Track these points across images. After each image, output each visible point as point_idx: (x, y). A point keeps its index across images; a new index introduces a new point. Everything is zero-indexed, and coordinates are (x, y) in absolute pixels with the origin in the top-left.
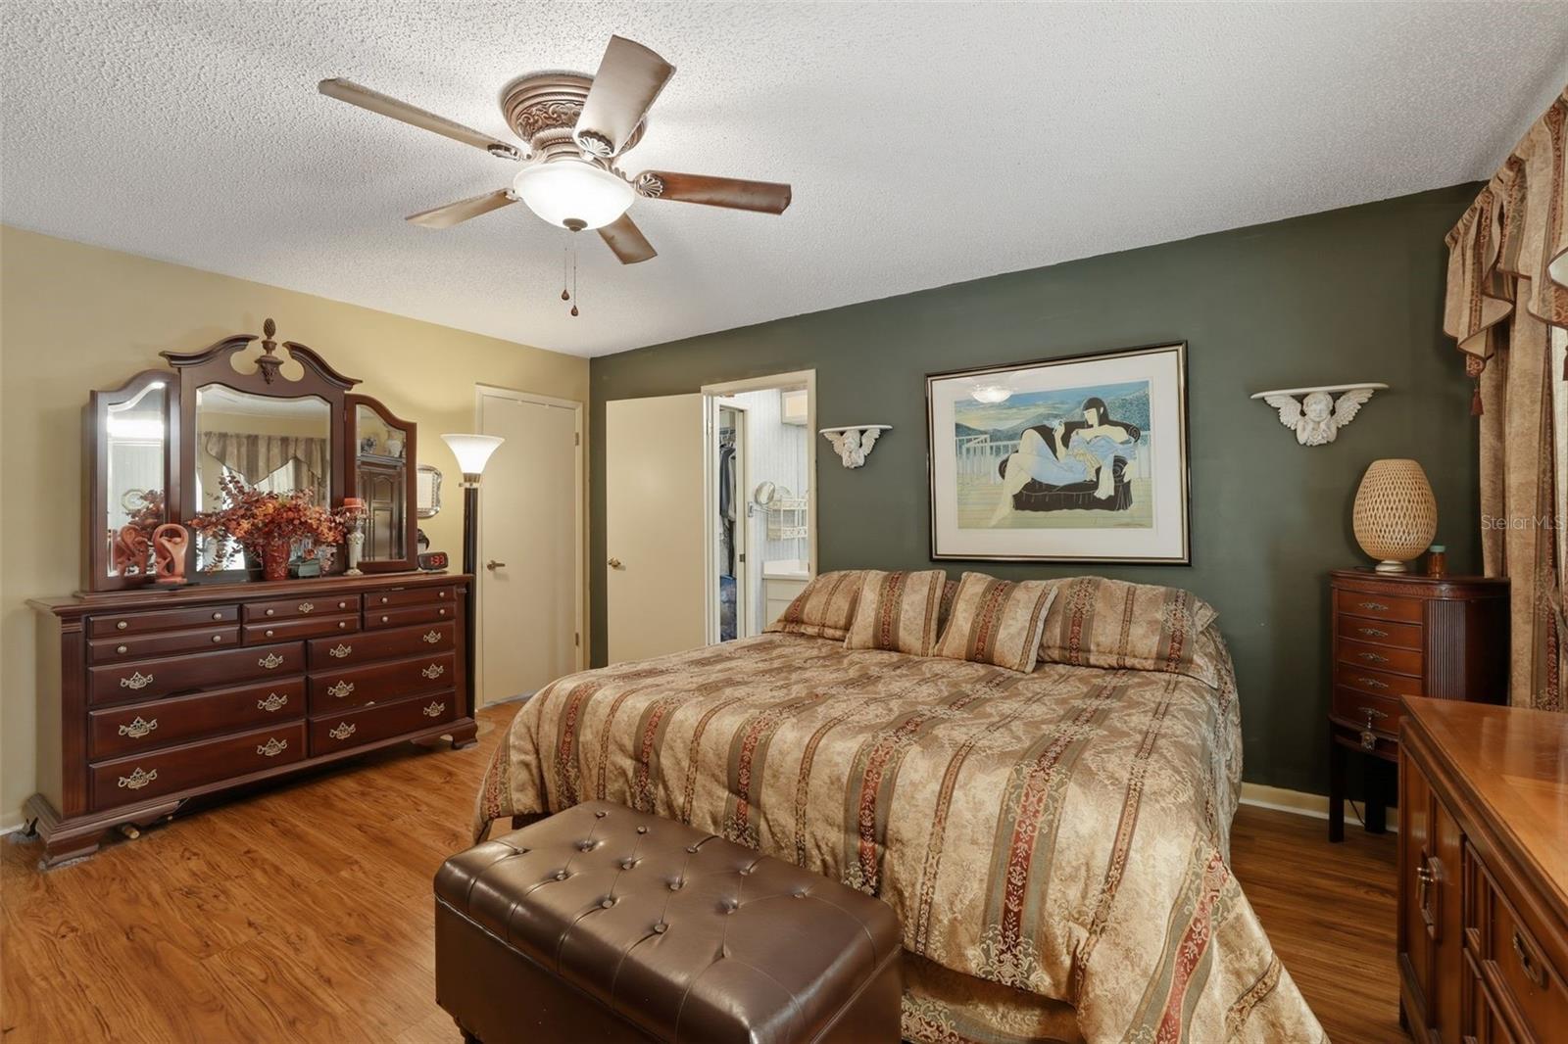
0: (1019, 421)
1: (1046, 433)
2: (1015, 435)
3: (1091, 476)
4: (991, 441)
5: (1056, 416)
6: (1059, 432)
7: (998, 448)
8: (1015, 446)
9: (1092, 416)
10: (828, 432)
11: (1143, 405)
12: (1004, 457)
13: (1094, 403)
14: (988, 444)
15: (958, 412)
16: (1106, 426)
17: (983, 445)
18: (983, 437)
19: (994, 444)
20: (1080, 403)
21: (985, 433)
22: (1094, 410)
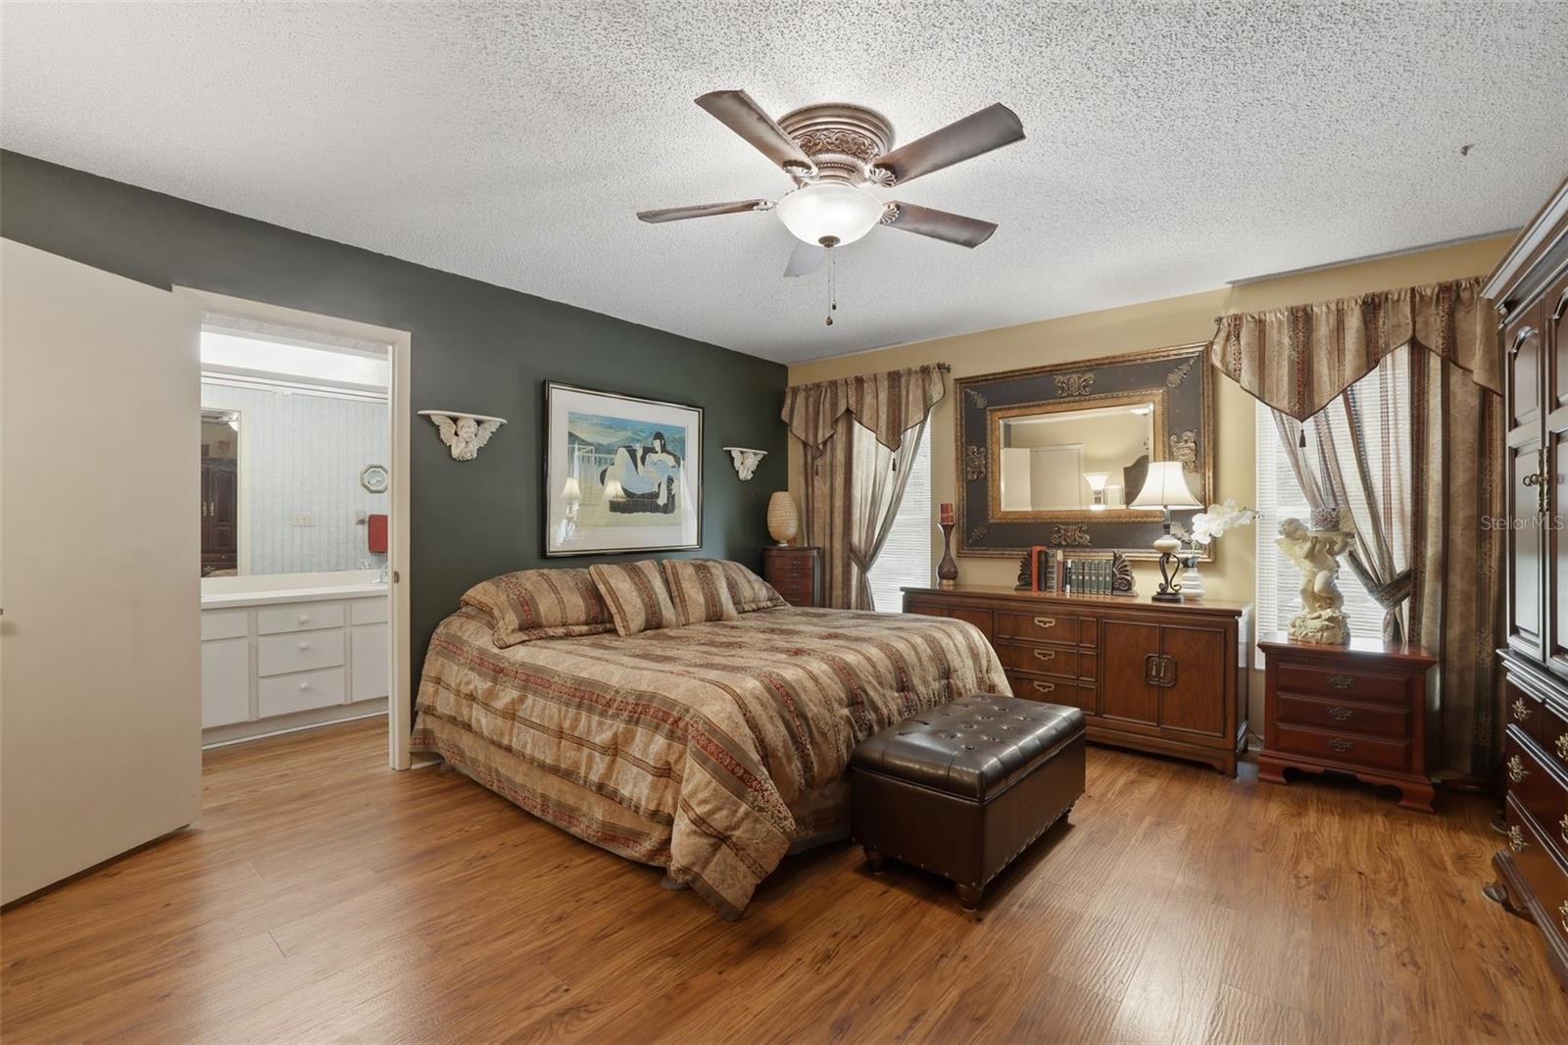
0: (616, 440)
1: (632, 453)
2: (611, 450)
3: (656, 489)
4: (596, 452)
5: (638, 441)
6: (639, 454)
7: (600, 459)
8: (612, 459)
9: (657, 444)
10: (438, 416)
11: (682, 442)
12: (604, 467)
13: (659, 436)
14: (594, 455)
15: (571, 422)
16: (665, 454)
17: (590, 455)
18: (590, 448)
19: (598, 455)
20: (651, 434)
21: (591, 444)
22: (658, 441)
